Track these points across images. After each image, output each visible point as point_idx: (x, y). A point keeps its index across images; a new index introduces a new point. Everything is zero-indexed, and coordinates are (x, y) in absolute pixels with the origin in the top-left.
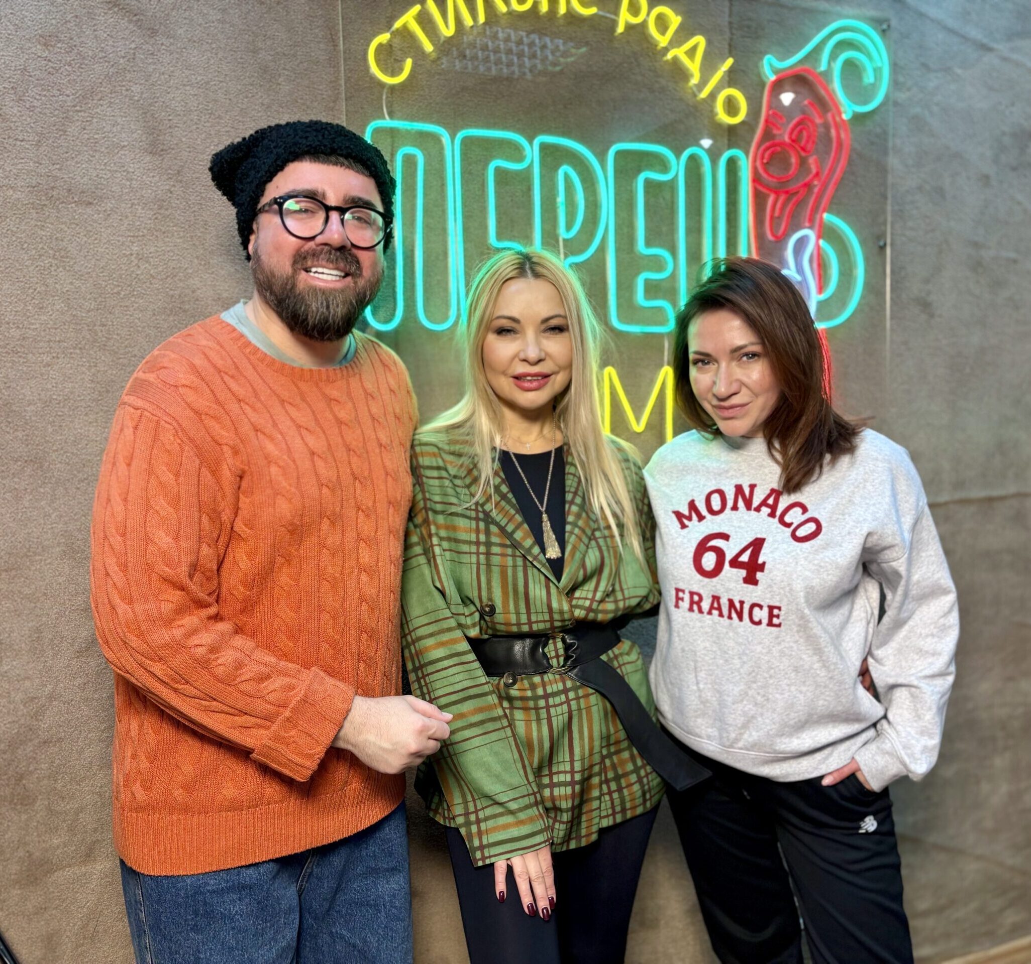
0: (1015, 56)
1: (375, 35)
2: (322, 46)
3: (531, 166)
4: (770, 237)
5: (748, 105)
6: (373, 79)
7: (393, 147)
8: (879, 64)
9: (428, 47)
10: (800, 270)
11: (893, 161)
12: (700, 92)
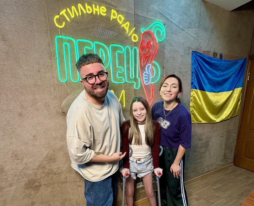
0: (188, 32)
1: (55, 16)
2: (43, 18)
3: (93, 48)
4: (143, 65)
5: (138, 38)
6: (56, 26)
7: (62, 42)
8: (164, 31)
9: (69, 20)
10: (148, 72)
11: (166, 51)
12: (129, 34)
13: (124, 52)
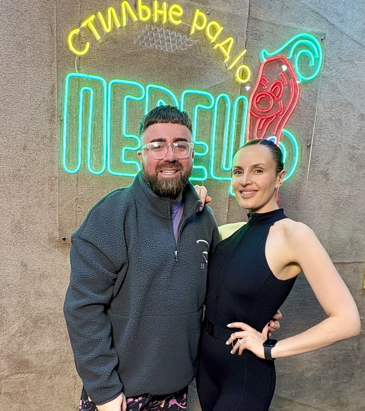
1: (72, 30)
2: (47, 34)
3: (144, 99)
7: (79, 86)
9: (98, 37)
12: (229, 66)
13: (213, 107)
